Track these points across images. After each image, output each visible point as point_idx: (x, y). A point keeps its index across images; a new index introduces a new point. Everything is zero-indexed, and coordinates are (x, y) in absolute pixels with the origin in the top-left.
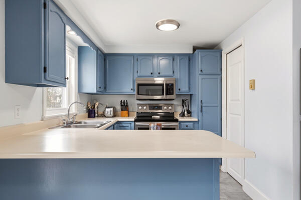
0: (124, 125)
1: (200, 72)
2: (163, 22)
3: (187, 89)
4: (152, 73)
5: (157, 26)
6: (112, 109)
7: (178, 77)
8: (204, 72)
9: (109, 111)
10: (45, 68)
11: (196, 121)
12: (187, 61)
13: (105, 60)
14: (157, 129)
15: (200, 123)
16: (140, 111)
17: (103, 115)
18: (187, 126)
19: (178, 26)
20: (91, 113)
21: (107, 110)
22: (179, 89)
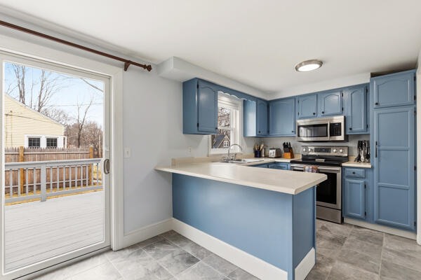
0: (281, 165)
1: (375, 106)
2: (301, 65)
3: (363, 128)
4: (314, 114)
5: (297, 69)
6: (274, 151)
7: (349, 114)
8: (381, 105)
9: (272, 153)
10: (198, 124)
11: (369, 168)
12: (363, 94)
13: (268, 107)
14: (312, 171)
15: (375, 170)
16: (305, 154)
17: (267, 156)
18: (354, 173)
19: (321, 63)
20: (258, 154)
21: (271, 151)
22: (351, 129)
